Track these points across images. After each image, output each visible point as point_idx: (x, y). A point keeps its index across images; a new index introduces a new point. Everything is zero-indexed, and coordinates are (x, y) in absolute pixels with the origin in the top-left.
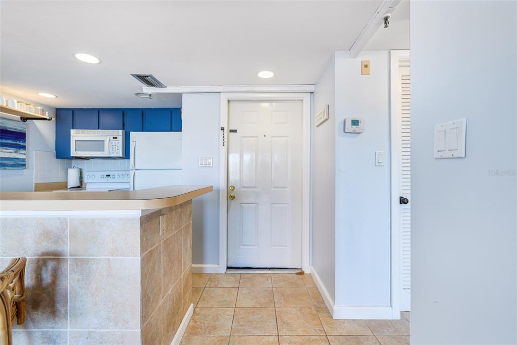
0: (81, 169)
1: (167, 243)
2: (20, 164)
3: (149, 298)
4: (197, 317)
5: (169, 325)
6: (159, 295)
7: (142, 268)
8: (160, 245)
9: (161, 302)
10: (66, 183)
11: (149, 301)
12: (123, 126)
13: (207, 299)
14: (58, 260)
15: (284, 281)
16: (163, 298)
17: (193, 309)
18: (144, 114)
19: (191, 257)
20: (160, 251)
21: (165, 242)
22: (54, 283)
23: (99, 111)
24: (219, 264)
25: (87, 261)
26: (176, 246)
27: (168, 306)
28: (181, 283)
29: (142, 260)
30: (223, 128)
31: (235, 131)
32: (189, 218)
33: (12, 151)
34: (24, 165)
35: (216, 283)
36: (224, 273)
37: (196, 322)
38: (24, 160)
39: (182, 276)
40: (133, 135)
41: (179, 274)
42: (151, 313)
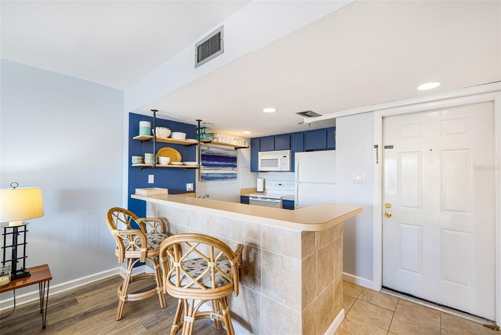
0: (264, 179)
1: (321, 253)
2: (234, 177)
3: (307, 292)
4: (347, 323)
5: (322, 319)
6: (314, 292)
7: (303, 269)
8: (315, 253)
9: (316, 298)
10: (256, 188)
11: (307, 294)
12: (290, 147)
13: (358, 311)
14: (256, 249)
15: (461, 327)
16: (318, 295)
17: (344, 315)
18: (305, 136)
19: (342, 267)
20: (315, 258)
21: (319, 252)
22: (254, 262)
23: (274, 137)
24: (372, 281)
25: (271, 254)
26: (328, 256)
27: (321, 303)
28: (332, 287)
29: (303, 263)
30: (377, 146)
31: (391, 147)
32: (340, 233)
33: (231, 169)
34: (236, 177)
35: (369, 299)
36: (378, 291)
37: (346, 327)
38: (236, 174)
39: (333, 282)
40: (296, 154)
41: (331, 280)
42: (309, 304)
